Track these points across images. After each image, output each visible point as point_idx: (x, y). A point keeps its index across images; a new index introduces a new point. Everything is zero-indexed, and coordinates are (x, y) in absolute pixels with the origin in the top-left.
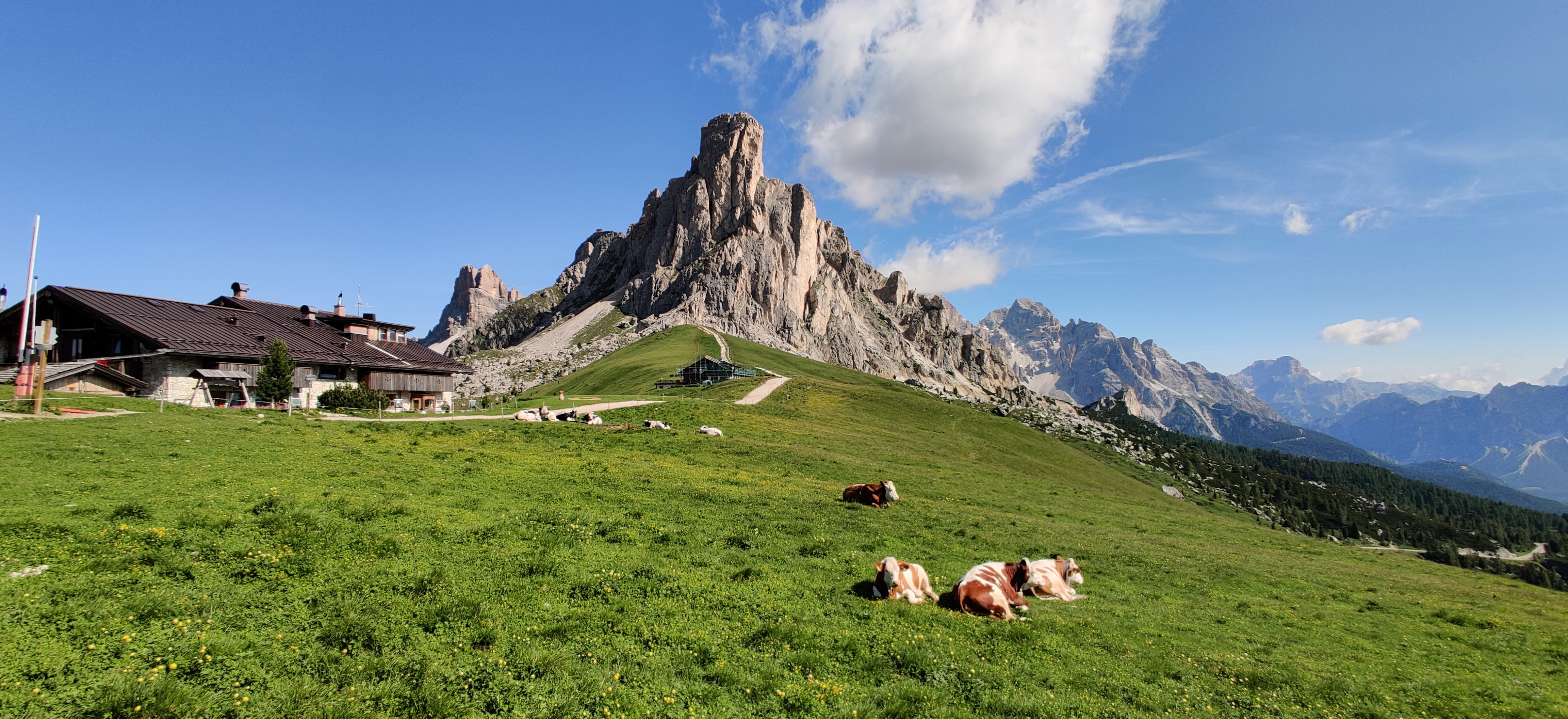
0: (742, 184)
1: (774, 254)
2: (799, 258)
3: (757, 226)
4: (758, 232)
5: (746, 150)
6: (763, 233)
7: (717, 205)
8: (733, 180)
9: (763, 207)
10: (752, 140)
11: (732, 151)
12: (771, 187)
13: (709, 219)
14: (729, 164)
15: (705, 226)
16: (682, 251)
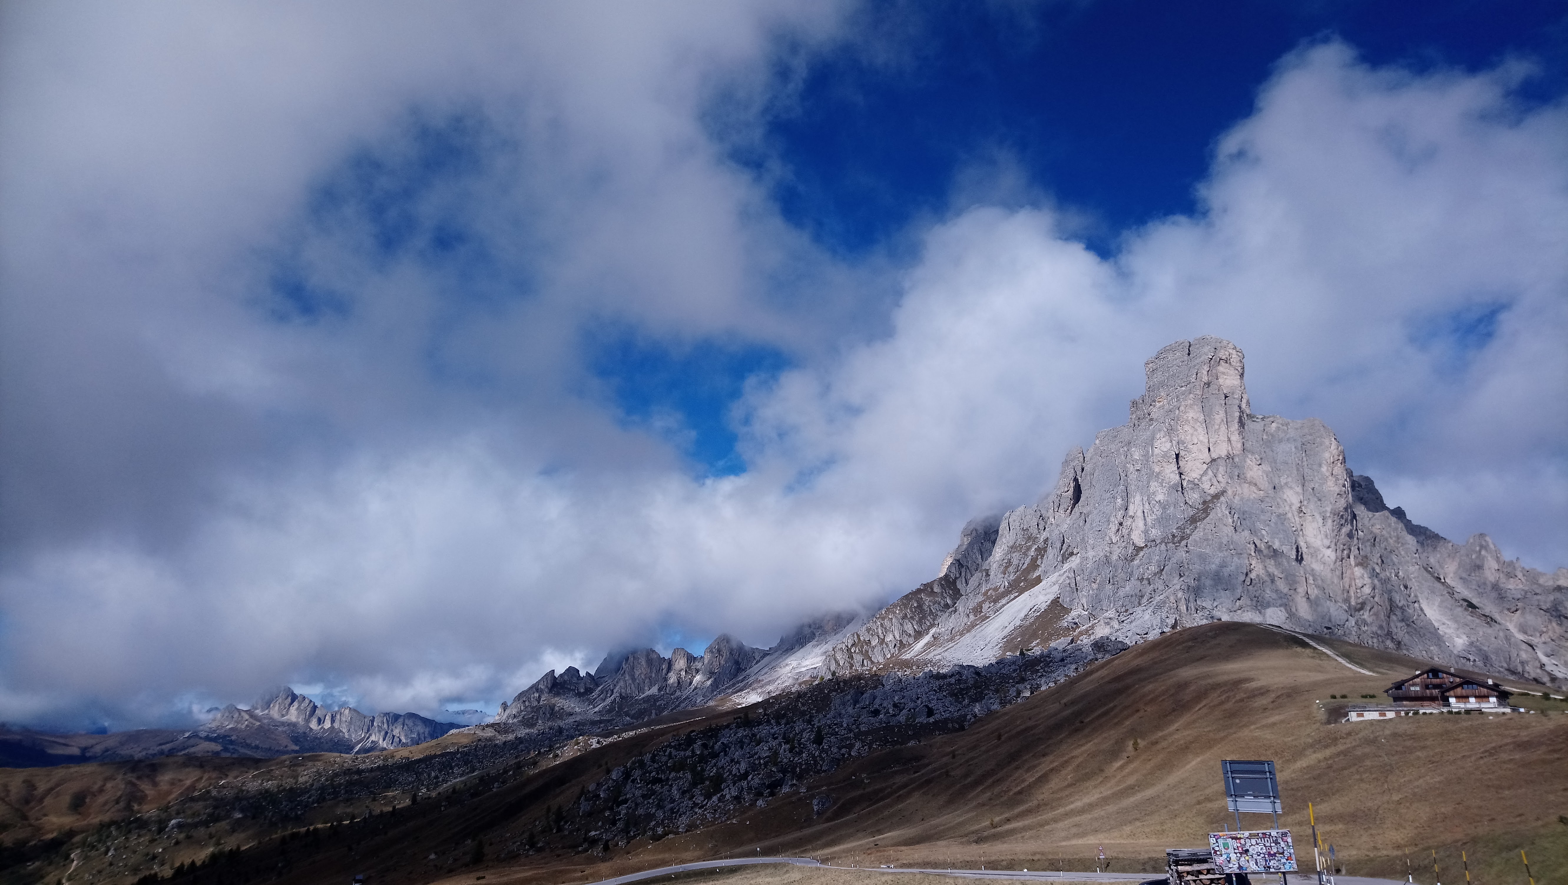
0: (1224, 426)
3: (1257, 480)
4: (1258, 490)
5: (1222, 381)
7: (1188, 458)
8: (1210, 423)
9: (1261, 454)
11: (1201, 385)
12: (1267, 426)
13: (1178, 478)
14: (1199, 402)
15: (1174, 488)
16: (1141, 524)
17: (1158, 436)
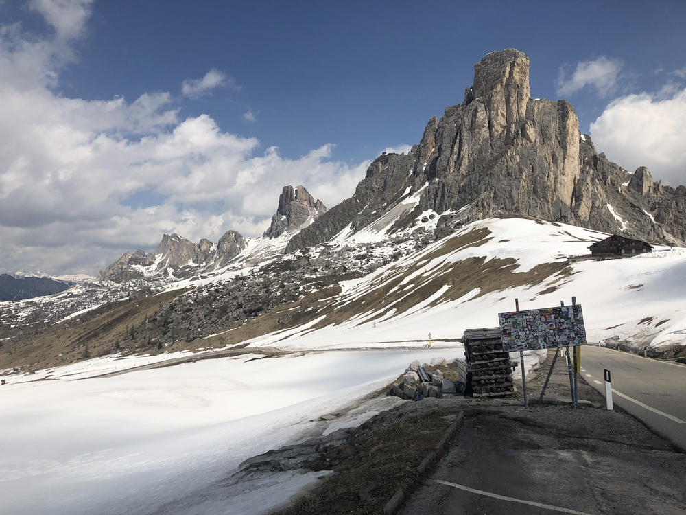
0: (515, 105)
1: (545, 158)
2: (566, 160)
3: (530, 136)
4: (531, 142)
5: (517, 77)
6: (535, 141)
7: (495, 123)
8: (508, 102)
9: (533, 121)
10: (521, 69)
11: (505, 79)
12: (539, 104)
13: (488, 135)
14: (503, 90)
15: (486, 140)
16: (467, 161)
17: (479, 110)
